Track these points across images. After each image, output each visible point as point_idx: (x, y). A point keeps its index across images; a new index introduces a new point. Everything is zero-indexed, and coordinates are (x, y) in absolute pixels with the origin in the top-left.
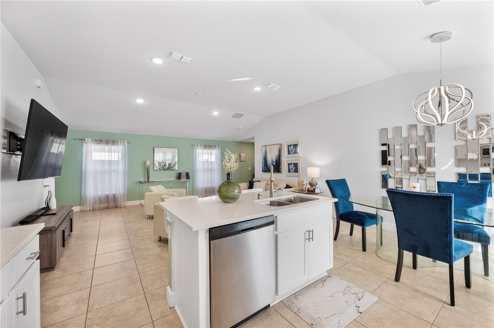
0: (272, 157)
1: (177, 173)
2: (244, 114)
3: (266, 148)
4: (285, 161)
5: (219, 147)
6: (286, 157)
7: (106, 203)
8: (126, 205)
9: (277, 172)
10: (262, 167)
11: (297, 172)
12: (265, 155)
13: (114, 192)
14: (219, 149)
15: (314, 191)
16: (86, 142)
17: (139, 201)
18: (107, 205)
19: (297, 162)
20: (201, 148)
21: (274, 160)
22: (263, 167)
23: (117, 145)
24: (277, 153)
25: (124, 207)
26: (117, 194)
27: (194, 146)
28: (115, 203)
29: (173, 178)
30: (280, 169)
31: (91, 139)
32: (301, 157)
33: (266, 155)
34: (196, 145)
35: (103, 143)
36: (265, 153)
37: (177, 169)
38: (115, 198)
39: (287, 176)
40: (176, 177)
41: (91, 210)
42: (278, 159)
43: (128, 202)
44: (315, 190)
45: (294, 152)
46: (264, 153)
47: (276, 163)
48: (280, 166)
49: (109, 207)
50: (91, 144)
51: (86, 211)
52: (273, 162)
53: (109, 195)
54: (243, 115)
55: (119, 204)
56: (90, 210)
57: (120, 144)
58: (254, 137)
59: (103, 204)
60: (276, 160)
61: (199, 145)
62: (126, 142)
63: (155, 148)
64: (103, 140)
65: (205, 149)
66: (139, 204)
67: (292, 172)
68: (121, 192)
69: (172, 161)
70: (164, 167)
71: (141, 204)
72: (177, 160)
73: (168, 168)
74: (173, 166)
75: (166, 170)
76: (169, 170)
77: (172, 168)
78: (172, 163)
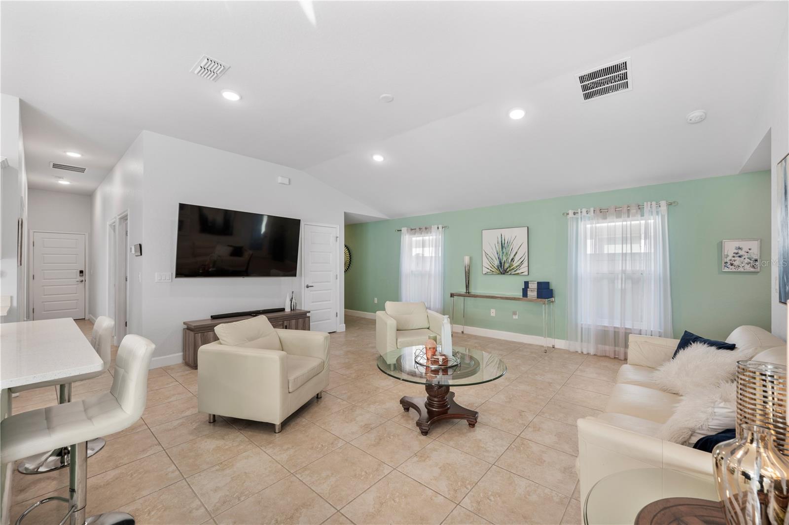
20: (589, 218)
23: (431, 232)
37: (526, 274)
57: (434, 230)
62: (440, 227)
63: (483, 231)
65: (604, 218)
69: (515, 255)
70: (500, 268)
71: (463, 332)
72: (526, 254)
73: (508, 270)
74: (519, 266)
75: (504, 274)
76: (510, 274)
77: (515, 271)
78: (516, 259)
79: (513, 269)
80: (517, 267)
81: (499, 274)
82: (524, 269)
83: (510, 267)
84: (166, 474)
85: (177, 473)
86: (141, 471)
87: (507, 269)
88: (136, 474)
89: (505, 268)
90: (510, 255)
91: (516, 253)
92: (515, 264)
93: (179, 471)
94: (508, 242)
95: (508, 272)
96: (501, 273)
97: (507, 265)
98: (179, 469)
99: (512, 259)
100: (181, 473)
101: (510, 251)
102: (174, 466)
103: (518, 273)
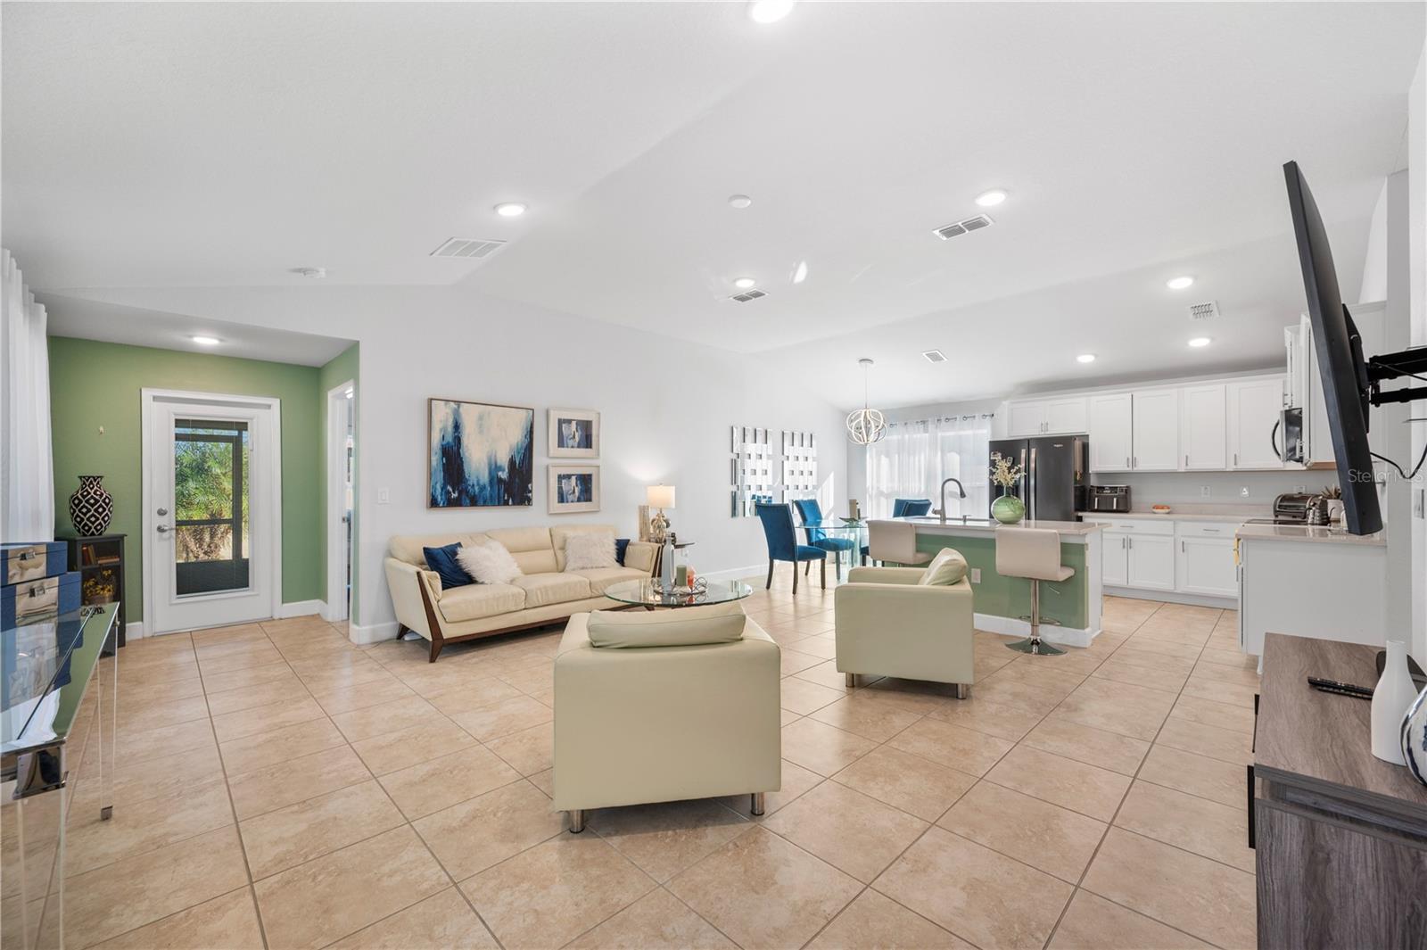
0: (490, 452)
3: (457, 413)
4: (550, 469)
6: (550, 455)
9: (514, 504)
10: (432, 487)
11: (589, 499)
12: (450, 438)
19: (588, 473)
21: (503, 460)
22: (439, 486)
24: (516, 437)
30: (530, 492)
32: (600, 458)
33: (458, 439)
36: (450, 430)
39: (550, 514)
42: (522, 461)
45: (579, 443)
46: (445, 429)
47: (510, 473)
48: (530, 482)
52: (494, 469)
60: (512, 462)
67: (570, 500)
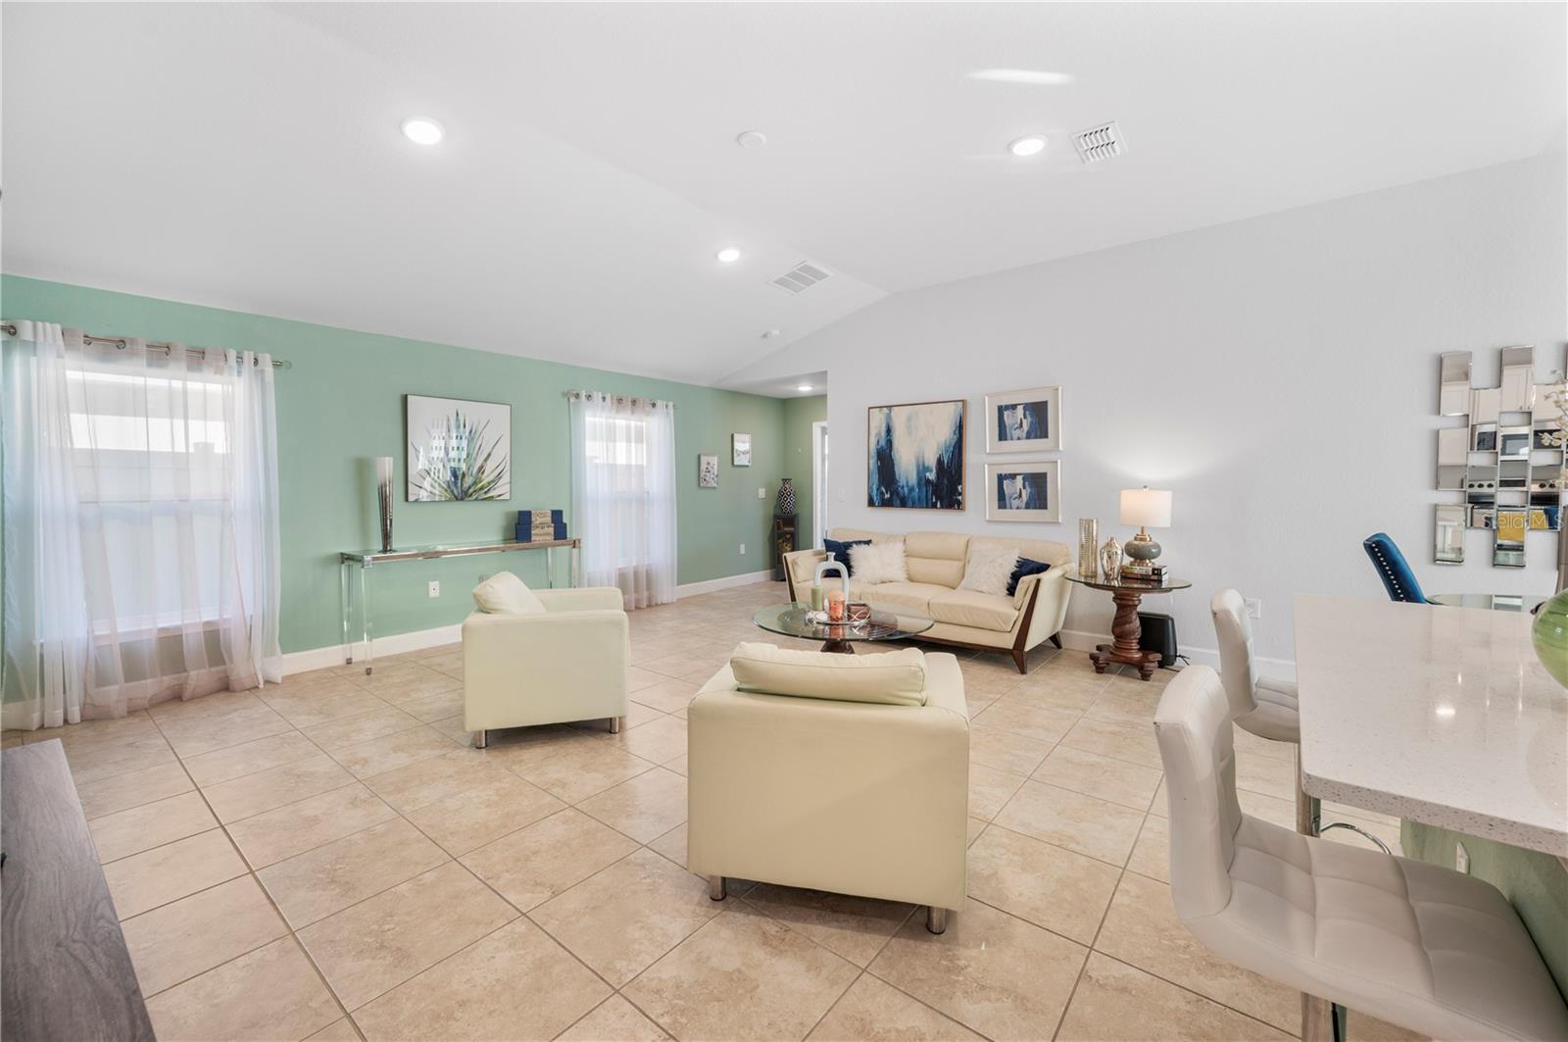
0: (918, 452)
1: (508, 514)
2: (824, 270)
3: (889, 417)
4: (986, 466)
5: (667, 406)
6: (988, 451)
7: (163, 674)
8: (277, 675)
9: (942, 507)
10: (870, 488)
11: (1044, 506)
12: (883, 443)
13: (209, 615)
14: (668, 413)
15: (1156, 578)
16: (25, 343)
17: (340, 646)
18: (168, 680)
19: (1041, 471)
20: (602, 407)
21: (931, 461)
22: (875, 488)
23: (219, 371)
24: (944, 434)
25: (267, 682)
26: (225, 620)
27: (572, 400)
28: (214, 669)
29: (494, 537)
30: (960, 494)
31: (58, 327)
32: (1059, 451)
33: (890, 443)
34: (583, 394)
35: (134, 354)
36: (883, 434)
37: (507, 497)
38: (214, 643)
39: (989, 521)
40: (506, 529)
41: (75, 715)
42: (951, 460)
43: (285, 656)
44: (1160, 574)
45: (1028, 432)
46: (879, 434)
47: (938, 473)
48: (960, 483)
49: (187, 694)
50: (59, 356)
51: (42, 727)
52: (922, 469)
53: (178, 628)
54: (822, 276)
55: (240, 670)
56: (66, 721)
57: (235, 365)
58: (826, 372)
59: (149, 681)
60: (940, 462)
61: (597, 396)
62: (266, 360)
63: (410, 399)
64: (133, 341)
65: (617, 412)
66: (342, 662)
67: (1014, 506)
68: (249, 612)
69: (486, 460)
70: (453, 487)
71: (349, 662)
72: (508, 458)
73: (471, 491)
74: (493, 481)
75: (462, 499)
76: (476, 499)
77: (486, 493)
78: (489, 467)
79: (481, 489)
80: (489, 483)
81: (450, 500)
82: (502, 489)
83: (475, 483)
84: (1138, 897)
85: (1122, 885)
86: (1166, 942)
87: (470, 488)
88: (1180, 942)
89: (466, 485)
90: (475, 459)
91: (489, 455)
92: (486, 479)
93: (1117, 886)
94: (471, 431)
95: (471, 495)
96: (455, 497)
97: (468, 481)
98: (1113, 888)
99: (482, 467)
100: (1119, 881)
101: (477, 448)
102: (1114, 901)
103: (492, 497)
